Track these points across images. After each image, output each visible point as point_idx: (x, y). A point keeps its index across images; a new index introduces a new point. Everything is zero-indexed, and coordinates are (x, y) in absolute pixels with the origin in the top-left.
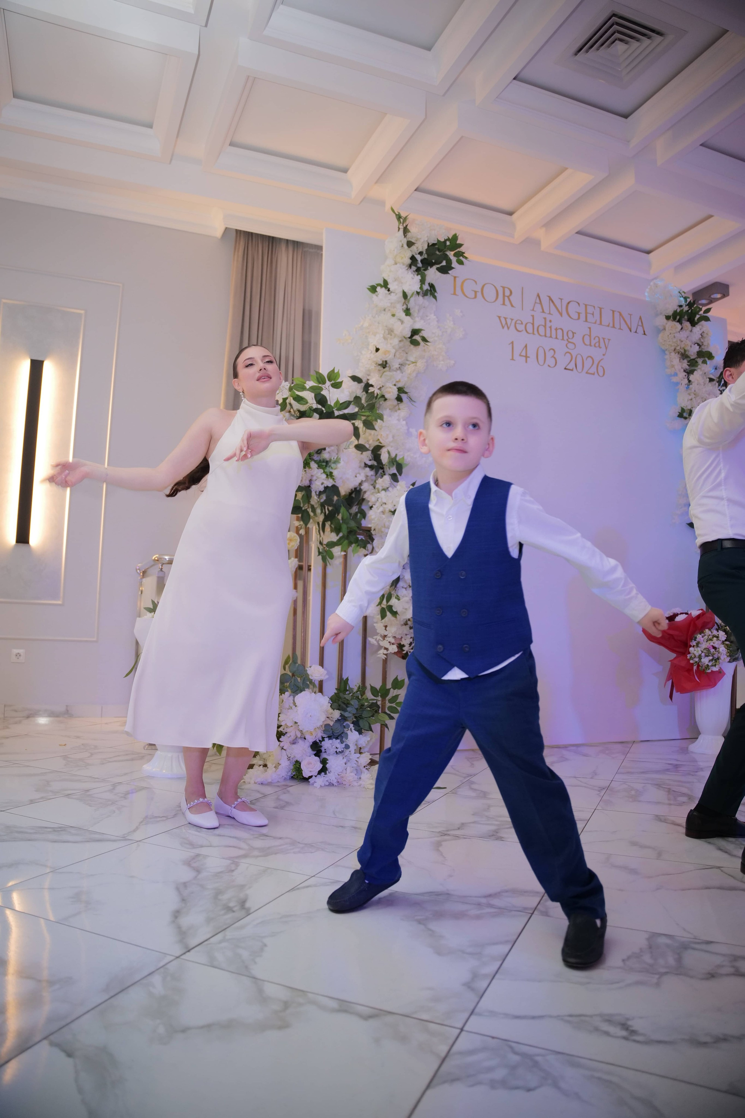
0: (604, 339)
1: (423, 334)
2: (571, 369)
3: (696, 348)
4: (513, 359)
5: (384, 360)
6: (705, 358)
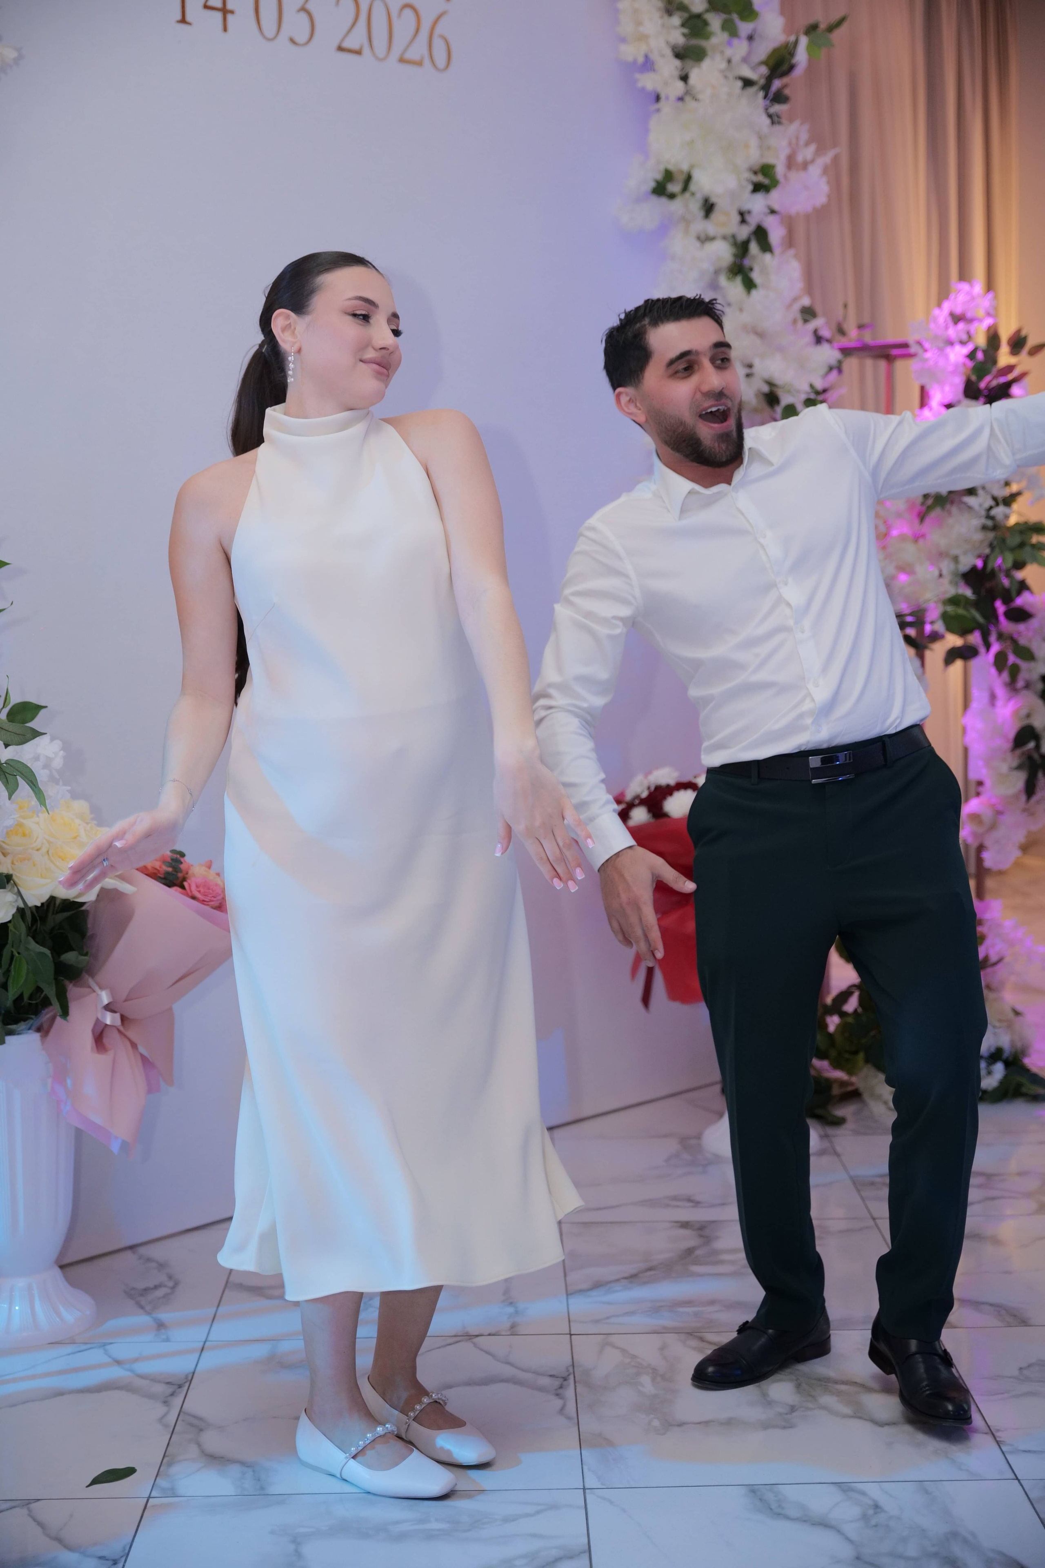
4: (183, 20)
6: (729, 12)
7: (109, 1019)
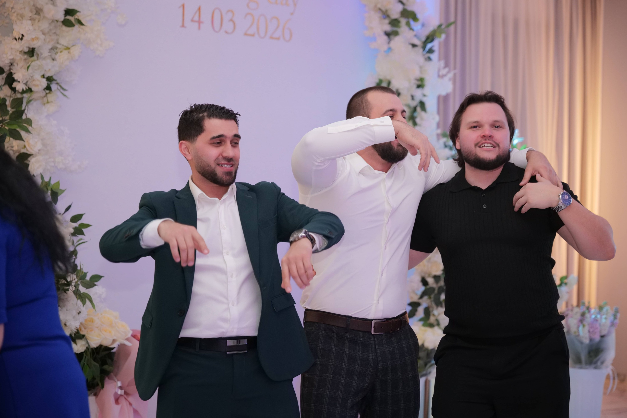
1: (78, 16)
2: (252, 34)
3: (400, 7)
4: (183, 26)
5: (31, 47)
6: (409, 19)
7: (120, 392)
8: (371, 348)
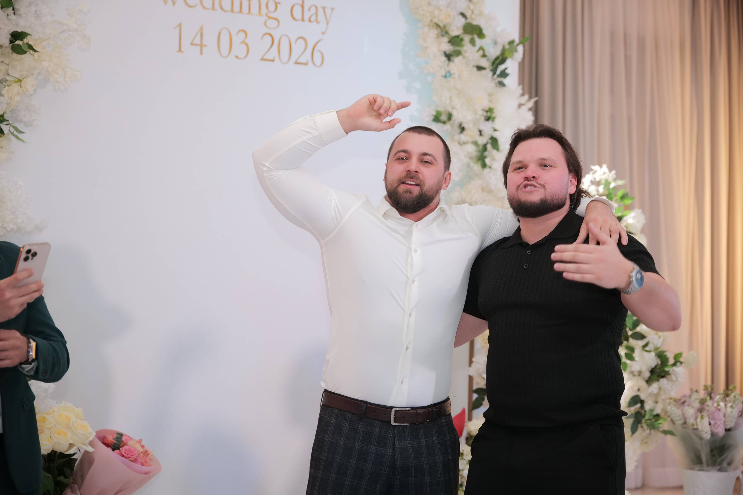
0: (324, 8)
2: (271, 58)
4: (180, 50)
6: (473, 34)
8: (389, 442)
